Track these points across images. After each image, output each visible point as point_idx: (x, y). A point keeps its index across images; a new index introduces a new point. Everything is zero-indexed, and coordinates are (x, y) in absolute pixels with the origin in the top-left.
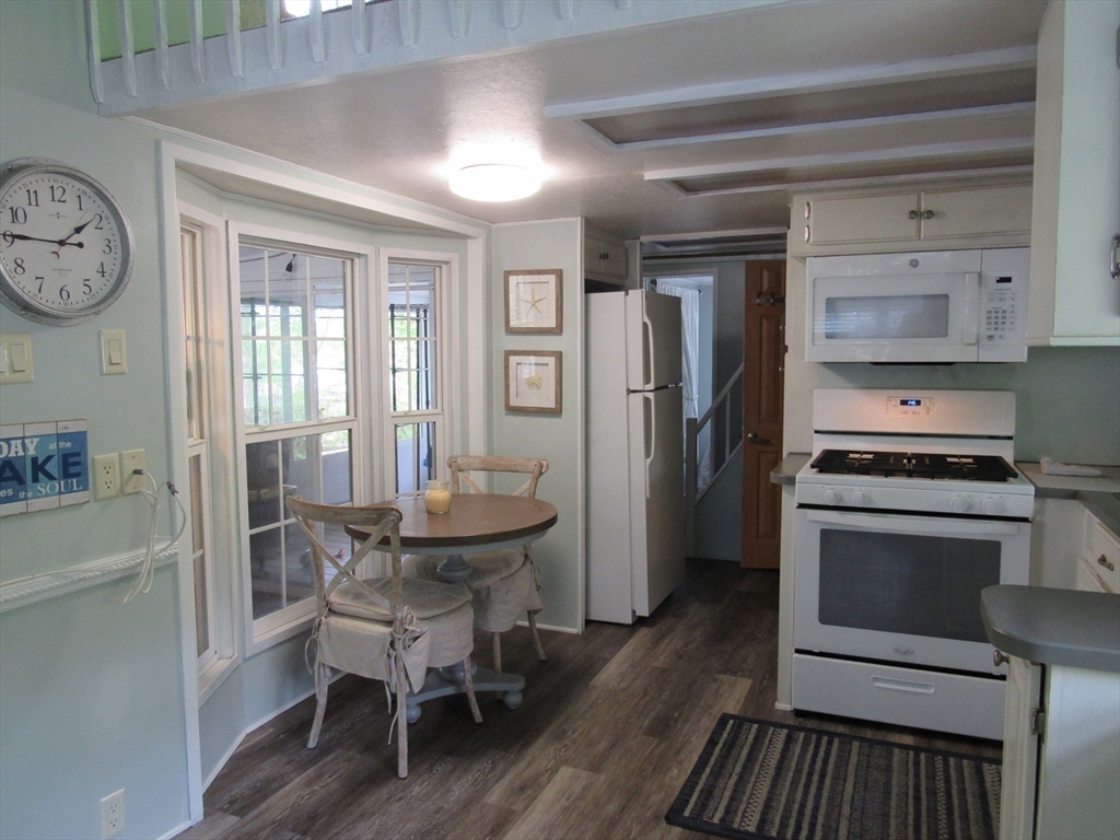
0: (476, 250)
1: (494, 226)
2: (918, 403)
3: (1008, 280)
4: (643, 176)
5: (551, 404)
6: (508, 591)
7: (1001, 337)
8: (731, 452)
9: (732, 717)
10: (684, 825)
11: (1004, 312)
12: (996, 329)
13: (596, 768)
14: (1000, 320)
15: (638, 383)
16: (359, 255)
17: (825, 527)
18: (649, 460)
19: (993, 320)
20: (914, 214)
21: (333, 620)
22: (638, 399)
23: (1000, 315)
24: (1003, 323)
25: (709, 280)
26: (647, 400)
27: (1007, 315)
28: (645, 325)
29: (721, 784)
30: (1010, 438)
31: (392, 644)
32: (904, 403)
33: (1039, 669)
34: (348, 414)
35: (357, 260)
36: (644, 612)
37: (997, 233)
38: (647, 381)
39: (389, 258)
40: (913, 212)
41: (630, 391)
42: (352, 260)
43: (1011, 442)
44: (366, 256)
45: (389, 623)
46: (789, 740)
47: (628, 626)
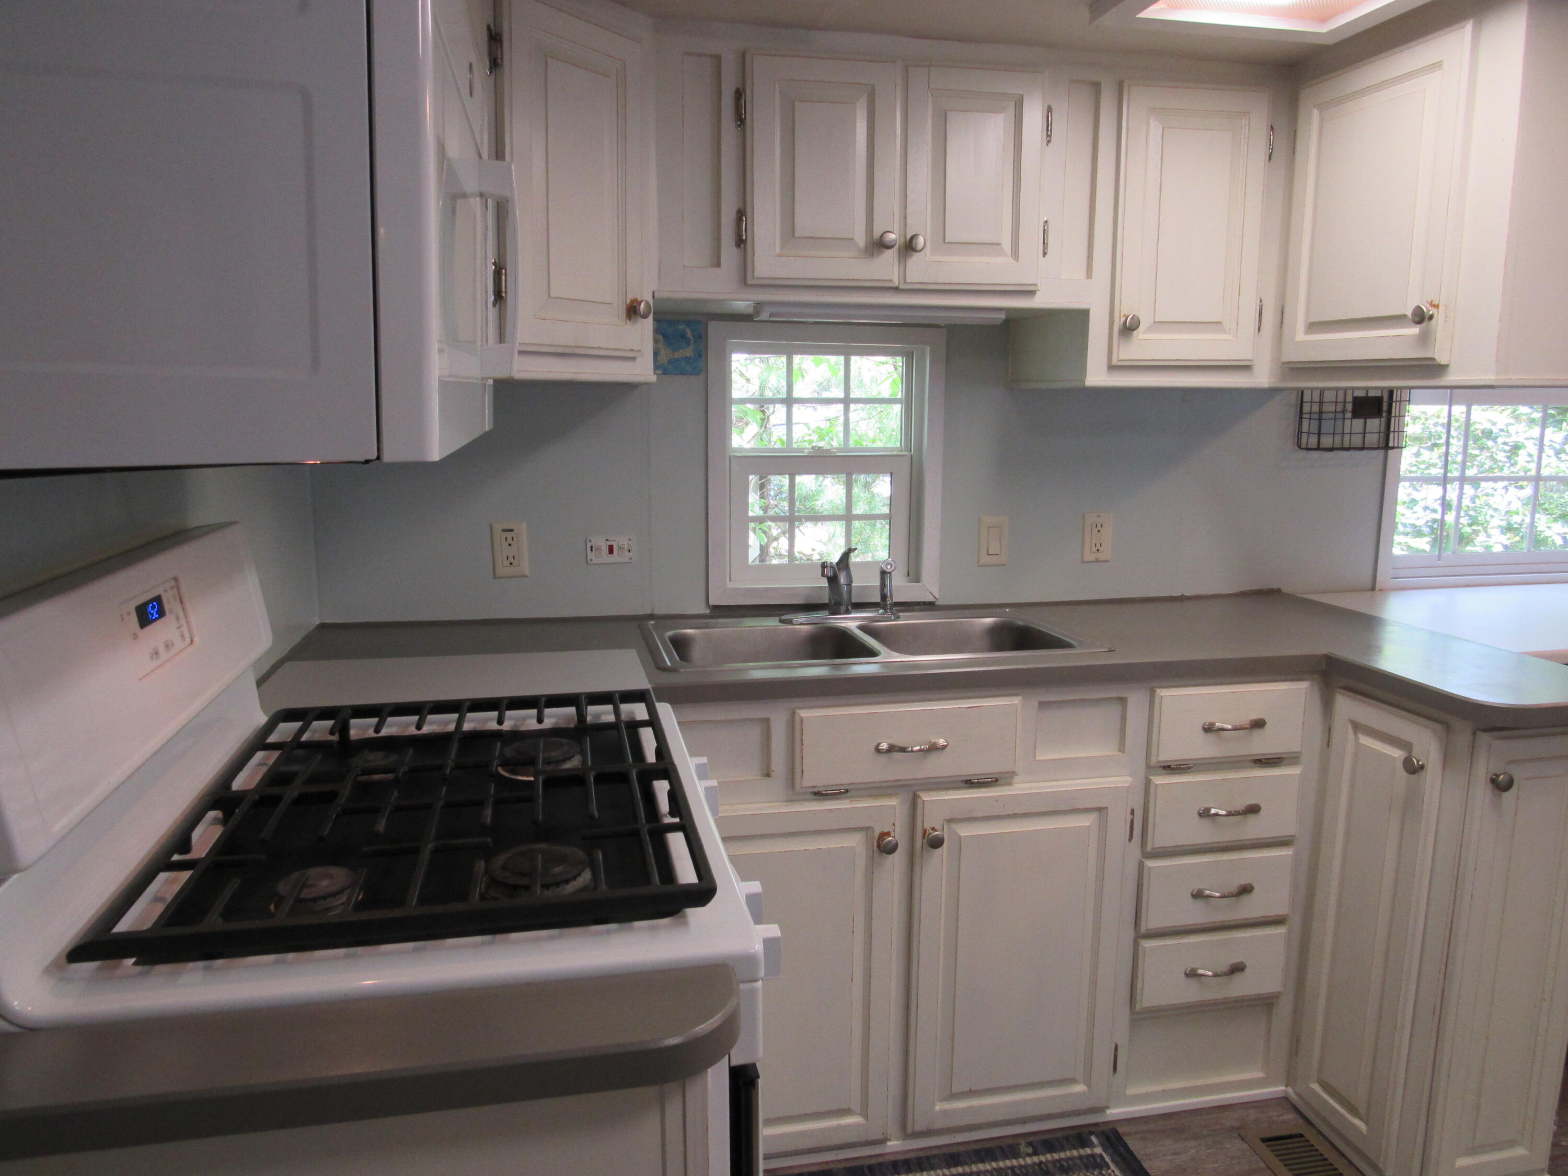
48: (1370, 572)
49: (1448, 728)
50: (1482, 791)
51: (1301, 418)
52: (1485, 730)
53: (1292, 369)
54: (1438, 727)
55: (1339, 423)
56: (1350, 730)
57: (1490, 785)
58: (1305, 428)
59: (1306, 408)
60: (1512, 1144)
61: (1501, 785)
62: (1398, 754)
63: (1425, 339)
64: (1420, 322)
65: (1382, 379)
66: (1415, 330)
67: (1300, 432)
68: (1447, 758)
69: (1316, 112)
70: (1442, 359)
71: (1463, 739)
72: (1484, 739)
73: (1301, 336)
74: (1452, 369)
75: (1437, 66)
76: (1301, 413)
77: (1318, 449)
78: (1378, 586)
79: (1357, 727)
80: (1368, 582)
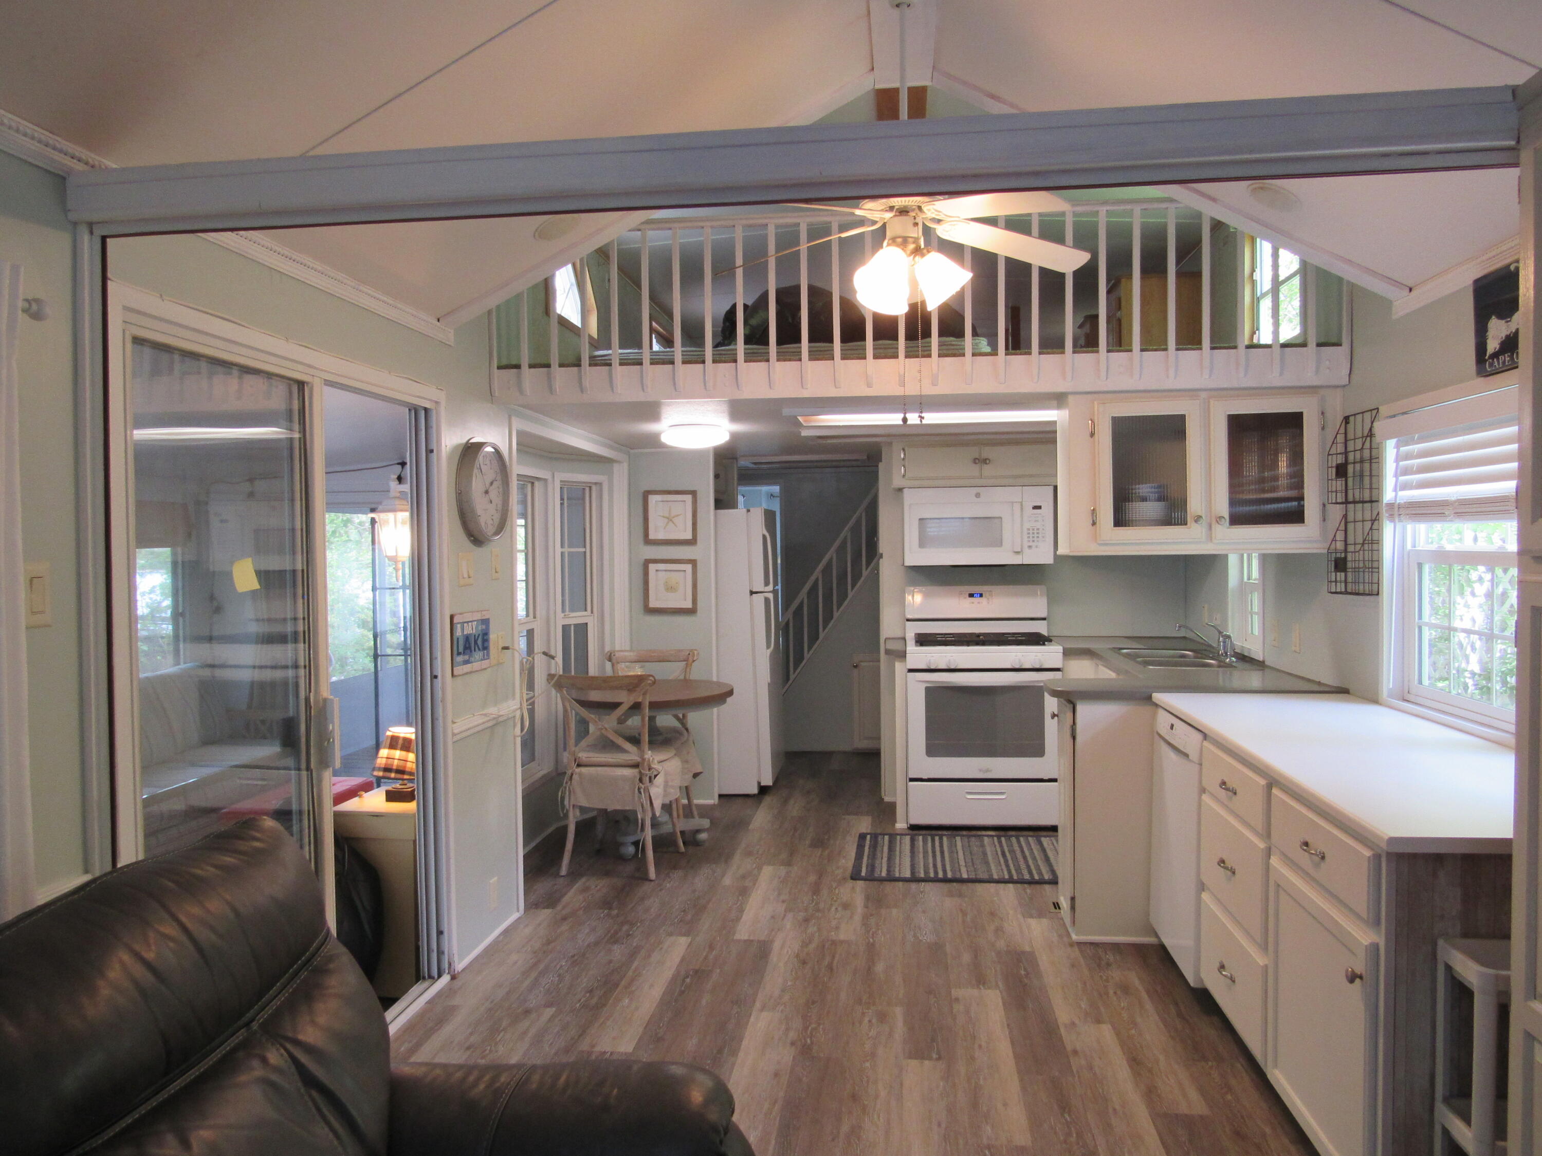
0: (621, 474)
1: (632, 451)
2: (981, 595)
3: (1039, 507)
4: (800, 432)
5: (688, 604)
6: (688, 753)
7: (1037, 547)
8: (809, 651)
9: (868, 834)
10: (865, 879)
11: (1038, 529)
12: (1033, 541)
13: (788, 863)
14: (1036, 535)
15: (759, 585)
16: (538, 479)
17: (929, 685)
18: (769, 651)
19: (1031, 535)
20: (975, 461)
21: (584, 770)
22: (759, 600)
23: (1035, 531)
24: (1038, 537)
25: (776, 489)
26: (767, 600)
27: (1040, 531)
28: (764, 537)
29: (877, 862)
30: (1044, 619)
31: (641, 780)
32: (971, 595)
33: (1072, 705)
34: (527, 615)
35: (536, 484)
36: (768, 781)
37: (1031, 476)
38: (767, 583)
39: (561, 481)
40: (975, 459)
41: (752, 593)
42: (533, 483)
43: (1045, 622)
44: (545, 480)
45: (636, 766)
46: (913, 841)
47: (754, 795)
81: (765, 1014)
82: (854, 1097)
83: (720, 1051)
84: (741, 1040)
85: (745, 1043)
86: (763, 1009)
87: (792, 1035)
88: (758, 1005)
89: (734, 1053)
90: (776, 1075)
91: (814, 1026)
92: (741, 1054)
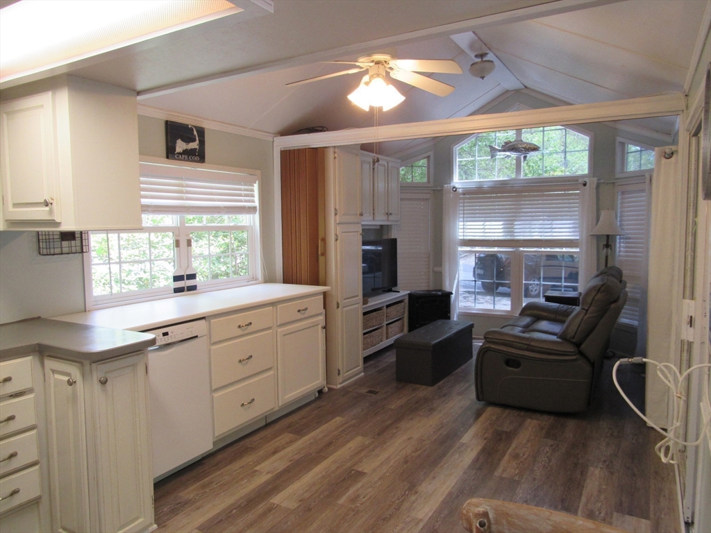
48: (83, 305)
49: (82, 364)
50: (97, 386)
51: (39, 242)
52: (94, 363)
53: (11, 223)
54: (78, 364)
55: (48, 243)
56: (51, 372)
57: (100, 384)
58: (41, 246)
59: (40, 237)
60: (137, 518)
61: (104, 382)
62: (66, 378)
63: (51, 212)
64: (47, 205)
65: (40, 227)
66: (47, 209)
67: (39, 248)
68: (83, 375)
69: (5, 115)
70: (58, 220)
71: (87, 367)
72: (94, 365)
73: (11, 209)
74: (62, 224)
75: (42, 106)
76: (39, 240)
77: (62, 254)
78: (87, 309)
79: (54, 371)
80: (83, 309)
81: (420, 517)
82: (406, 462)
83: (458, 496)
84: (443, 501)
85: (441, 499)
86: (421, 520)
87: (413, 498)
88: (421, 525)
89: (450, 494)
90: (434, 478)
91: (398, 502)
92: (447, 492)
